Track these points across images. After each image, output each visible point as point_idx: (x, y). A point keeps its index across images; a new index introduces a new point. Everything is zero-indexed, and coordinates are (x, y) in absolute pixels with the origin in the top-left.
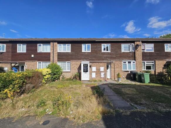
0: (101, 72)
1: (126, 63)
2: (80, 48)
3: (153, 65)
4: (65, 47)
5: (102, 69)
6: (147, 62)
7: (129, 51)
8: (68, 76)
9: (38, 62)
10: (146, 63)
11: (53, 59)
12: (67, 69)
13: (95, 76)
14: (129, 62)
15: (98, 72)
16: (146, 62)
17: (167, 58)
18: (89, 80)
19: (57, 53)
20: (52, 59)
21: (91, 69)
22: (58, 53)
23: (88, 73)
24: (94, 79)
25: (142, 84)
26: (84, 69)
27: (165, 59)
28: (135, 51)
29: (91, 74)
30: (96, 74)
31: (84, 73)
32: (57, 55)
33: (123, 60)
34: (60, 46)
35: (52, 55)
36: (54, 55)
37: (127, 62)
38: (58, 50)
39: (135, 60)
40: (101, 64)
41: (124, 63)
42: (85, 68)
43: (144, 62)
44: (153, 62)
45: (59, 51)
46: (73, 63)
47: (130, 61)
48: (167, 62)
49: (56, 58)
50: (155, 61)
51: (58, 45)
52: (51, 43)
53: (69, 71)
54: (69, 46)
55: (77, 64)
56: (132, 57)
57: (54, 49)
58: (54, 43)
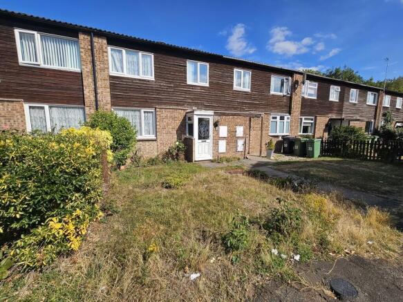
0: (239, 138)
1: (275, 118)
2: (181, 72)
3: (312, 123)
4: (135, 60)
5: (240, 131)
6: (305, 119)
7: (281, 94)
8: (150, 151)
9: (26, 106)
10: (304, 121)
11: (96, 97)
12: (143, 133)
13: (225, 148)
14: (282, 118)
15: (232, 139)
16: (303, 118)
17: (330, 113)
18: (211, 158)
19: (108, 78)
20: (93, 98)
21: (217, 132)
22: (112, 78)
23: (209, 141)
24: (222, 156)
25: (308, 160)
26: (200, 132)
27: (328, 113)
28: (291, 94)
29: (216, 144)
30: (228, 144)
31: (200, 141)
32: (108, 83)
33: (271, 112)
34: (116, 55)
35: (88, 82)
36: (99, 84)
37: (278, 117)
38: (110, 69)
39: (290, 114)
40: (239, 120)
41: (274, 118)
42: (202, 129)
43: (301, 119)
44: (312, 120)
45: (113, 73)
46: (164, 115)
47: (282, 114)
48: (330, 120)
49: (105, 96)
50: (316, 117)
51: (109, 48)
52: (81, 36)
53: (153, 137)
54: (149, 59)
55: (174, 118)
56: (286, 106)
57: (97, 63)
58: (95, 39)
